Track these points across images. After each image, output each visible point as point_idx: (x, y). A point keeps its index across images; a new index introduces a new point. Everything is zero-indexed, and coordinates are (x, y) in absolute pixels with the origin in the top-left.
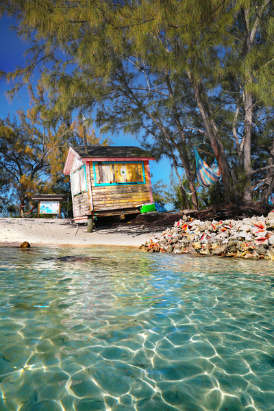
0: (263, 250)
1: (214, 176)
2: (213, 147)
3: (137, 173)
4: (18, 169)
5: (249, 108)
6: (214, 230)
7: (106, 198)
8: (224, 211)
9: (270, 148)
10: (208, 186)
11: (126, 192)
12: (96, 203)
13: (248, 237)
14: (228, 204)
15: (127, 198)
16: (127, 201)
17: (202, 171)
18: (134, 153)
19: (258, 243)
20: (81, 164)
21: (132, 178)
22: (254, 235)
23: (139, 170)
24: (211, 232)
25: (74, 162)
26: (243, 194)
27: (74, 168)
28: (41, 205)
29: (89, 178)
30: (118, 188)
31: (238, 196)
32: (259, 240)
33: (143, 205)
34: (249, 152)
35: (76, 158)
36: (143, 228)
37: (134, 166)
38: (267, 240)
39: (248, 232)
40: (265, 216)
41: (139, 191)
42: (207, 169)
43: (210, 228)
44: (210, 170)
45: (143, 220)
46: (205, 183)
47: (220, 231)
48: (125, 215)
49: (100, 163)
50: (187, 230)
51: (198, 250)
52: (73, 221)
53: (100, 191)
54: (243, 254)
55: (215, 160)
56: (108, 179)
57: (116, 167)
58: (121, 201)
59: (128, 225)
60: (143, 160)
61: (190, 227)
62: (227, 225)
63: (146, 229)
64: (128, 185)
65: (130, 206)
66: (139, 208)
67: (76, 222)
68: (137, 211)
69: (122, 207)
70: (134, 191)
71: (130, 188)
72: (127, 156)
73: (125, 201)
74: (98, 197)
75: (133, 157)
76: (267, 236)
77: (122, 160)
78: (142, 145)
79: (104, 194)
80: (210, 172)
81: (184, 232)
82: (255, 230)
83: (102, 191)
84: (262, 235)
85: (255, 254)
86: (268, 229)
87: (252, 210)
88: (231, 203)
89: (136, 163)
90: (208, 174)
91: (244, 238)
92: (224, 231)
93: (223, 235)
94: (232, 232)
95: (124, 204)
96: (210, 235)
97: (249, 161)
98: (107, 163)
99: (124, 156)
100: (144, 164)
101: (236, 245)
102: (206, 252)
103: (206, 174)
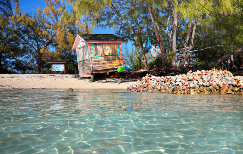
0: (189, 90)
1: (158, 53)
2: (157, 37)
3: (115, 50)
4: (36, 44)
5: (176, 17)
6: (164, 81)
7: (99, 63)
8: (163, 71)
9: (185, 38)
10: (154, 58)
11: (110, 60)
12: (94, 66)
13: (180, 84)
14: (164, 67)
15: (110, 63)
16: (110, 65)
17: (152, 50)
18: (113, 38)
19: (185, 87)
20: (84, 44)
21: (112, 53)
22: (183, 83)
23: (116, 48)
24: (162, 82)
25: (80, 43)
26: (171, 62)
27: (79, 46)
28: (53, 66)
29: (90, 53)
30: (105, 58)
31: (169, 63)
32: (185, 85)
33: (119, 67)
34: (175, 40)
35: (81, 41)
36: (121, 80)
37: (113, 46)
38: (189, 86)
39: (180, 82)
40: (185, 74)
41: (116, 59)
42: (154, 49)
43: (162, 80)
44: (156, 50)
45: (119, 75)
46: (153, 56)
47: (166, 81)
48: (110, 73)
49: (95, 44)
50: (150, 81)
51: (160, 90)
52: (79, 76)
53: (96, 59)
54: (181, 91)
55: (158, 44)
56: (100, 53)
57: (104, 46)
58: (107, 65)
59: (111, 78)
60: (118, 42)
61: (151, 80)
62: (169, 78)
63: (123, 80)
64: (110, 56)
65: (112, 68)
66: (116, 69)
67: (81, 76)
68: (115, 70)
69: (108, 68)
70: (114, 60)
71: (111, 58)
72: (110, 40)
73: (109, 65)
74: (95, 63)
75: (113, 41)
76: (189, 84)
77: (107, 42)
78: (116, 33)
79: (98, 61)
80: (156, 51)
81: (149, 82)
82: (183, 81)
83: (97, 59)
84: (187, 83)
85: (186, 91)
86: (188, 81)
87: (176, 70)
88: (165, 66)
89: (114, 44)
90: (155, 52)
91: (178, 85)
92: (168, 81)
93: (168, 83)
94: (172, 82)
95: (108, 66)
96: (162, 83)
97: (175, 45)
98: (99, 44)
99: (108, 40)
100: (119, 45)
101: (176, 88)
102: (164, 91)
103: (154, 52)
